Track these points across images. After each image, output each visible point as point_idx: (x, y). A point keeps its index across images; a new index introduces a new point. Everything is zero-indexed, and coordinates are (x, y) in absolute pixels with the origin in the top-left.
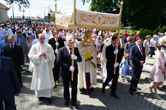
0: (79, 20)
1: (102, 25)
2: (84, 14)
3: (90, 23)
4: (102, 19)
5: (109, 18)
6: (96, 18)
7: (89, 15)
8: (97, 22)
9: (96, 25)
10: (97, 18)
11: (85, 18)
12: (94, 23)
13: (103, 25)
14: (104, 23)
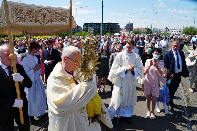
0: (15, 19)
1: (48, 24)
2: (21, 9)
3: (31, 22)
4: (47, 15)
5: (57, 13)
7: (29, 11)
8: (41, 20)
9: (40, 24)
10: (41, 15)
11: (22, 15)
12: (37, 21)
13: (50, 24)
14: (51, 21)
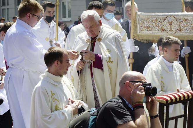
1: (176, 33)
2: (147, 19)
3: (158, 31)
4: (174, 23)
5: (186, 20)
6: (165, 23)
7: (154, 20)
8: (168, 28)
9: (167, 33)
10: (167, 23)
11: (150, 25)
12: (163, 30)
13: (178, 33)
14: (180, 30)
